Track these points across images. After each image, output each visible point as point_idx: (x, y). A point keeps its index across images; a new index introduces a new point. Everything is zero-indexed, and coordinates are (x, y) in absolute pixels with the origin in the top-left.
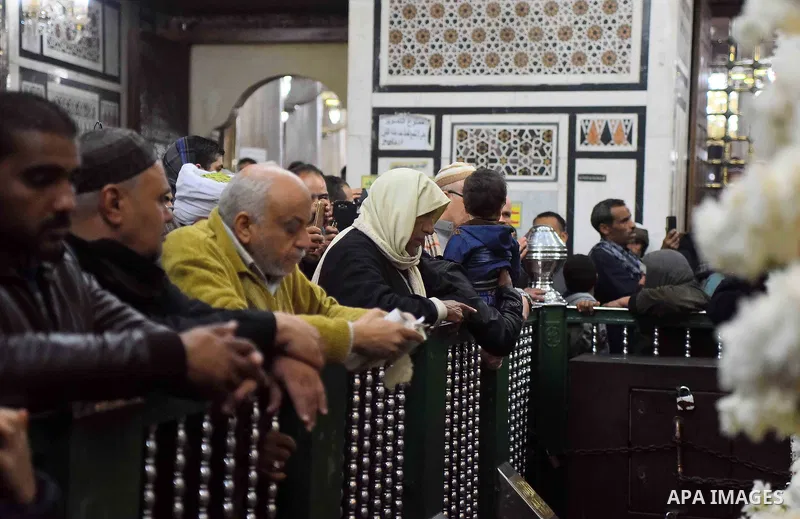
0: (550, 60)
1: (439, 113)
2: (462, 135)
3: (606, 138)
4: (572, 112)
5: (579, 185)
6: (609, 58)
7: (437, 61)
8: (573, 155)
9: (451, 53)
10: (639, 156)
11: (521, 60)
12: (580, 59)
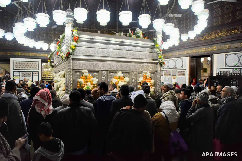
0: (30, 67)
1: (20, 72)
2: (22, 74)
3: (35, 74)
4: (32, 72)
5: (33, 78)
6: (35, 68)
7: (19, 67)
8: (33, 75)
9: (21, 67)
10: (38, 75)
11: (27, 67)
12: (33, 68)
